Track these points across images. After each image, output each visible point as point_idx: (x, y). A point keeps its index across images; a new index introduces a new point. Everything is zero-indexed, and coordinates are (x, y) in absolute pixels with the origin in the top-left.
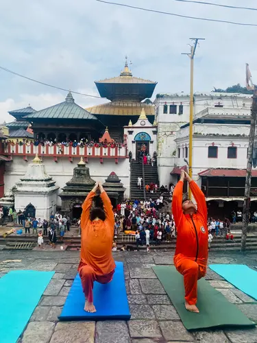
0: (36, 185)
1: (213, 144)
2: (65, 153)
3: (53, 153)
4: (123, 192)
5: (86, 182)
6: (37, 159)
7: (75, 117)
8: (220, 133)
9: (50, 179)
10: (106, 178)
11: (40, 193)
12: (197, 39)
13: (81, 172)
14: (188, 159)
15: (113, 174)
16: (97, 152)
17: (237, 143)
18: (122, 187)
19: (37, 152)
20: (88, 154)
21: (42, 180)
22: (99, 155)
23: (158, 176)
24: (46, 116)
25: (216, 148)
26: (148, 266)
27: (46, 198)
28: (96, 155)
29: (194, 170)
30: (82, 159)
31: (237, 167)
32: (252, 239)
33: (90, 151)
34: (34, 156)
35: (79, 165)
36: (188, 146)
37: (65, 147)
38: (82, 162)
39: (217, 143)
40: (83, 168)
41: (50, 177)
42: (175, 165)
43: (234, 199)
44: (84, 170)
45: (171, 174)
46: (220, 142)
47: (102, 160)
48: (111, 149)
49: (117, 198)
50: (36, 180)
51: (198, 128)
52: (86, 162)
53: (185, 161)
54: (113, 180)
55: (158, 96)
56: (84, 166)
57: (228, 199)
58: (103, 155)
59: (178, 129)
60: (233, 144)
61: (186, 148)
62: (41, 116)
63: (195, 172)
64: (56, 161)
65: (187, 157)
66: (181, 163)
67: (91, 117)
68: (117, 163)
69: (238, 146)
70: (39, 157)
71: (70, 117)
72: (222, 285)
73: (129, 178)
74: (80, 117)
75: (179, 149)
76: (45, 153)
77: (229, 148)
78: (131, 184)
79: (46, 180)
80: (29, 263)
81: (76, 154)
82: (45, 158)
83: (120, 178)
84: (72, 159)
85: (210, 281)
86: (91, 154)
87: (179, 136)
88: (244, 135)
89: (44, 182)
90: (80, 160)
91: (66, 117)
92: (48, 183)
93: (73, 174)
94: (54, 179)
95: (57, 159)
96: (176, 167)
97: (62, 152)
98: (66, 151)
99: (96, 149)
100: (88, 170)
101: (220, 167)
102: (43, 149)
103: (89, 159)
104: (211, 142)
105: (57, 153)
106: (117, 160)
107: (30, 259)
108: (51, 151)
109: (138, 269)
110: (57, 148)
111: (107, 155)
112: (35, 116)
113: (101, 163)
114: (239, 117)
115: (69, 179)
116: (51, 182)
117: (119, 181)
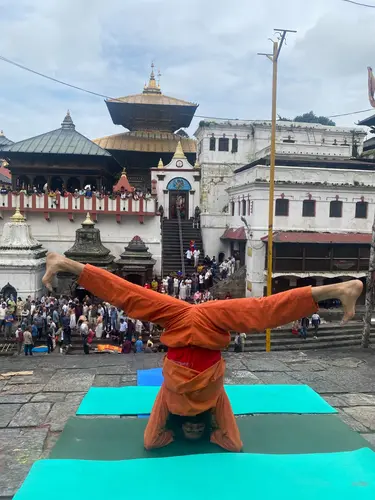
0: (18, 256)
1: (283, 195)
2: (62, 207)
3: (42, 207)
4: (152, 266)
5: (95, 251)
6: (18, 215)
7: (77, 152)
8: (293, 180)
9: (39, 247)
10: (127, 245)
11: (24, 268)
12: (285, 32)
13: (88, 236)
14: (246, 217)
15: (137, 238)
16: (112, 206)
17: (316, 195)
18: (149, 258)
19: (18, 205)
20: (98, 209)
21: (27, 248)
22: (115, 209)
23: (201, 242)
24: (31, 150)
25: (287, 201)
26: (241, 374)
27: (33, 275)
28: (110, 209)
29: (255, 233)
30: (88, 215)
31: (317, 230)
32: (336, 331)
33: (100, 204)
34: (13, 211)
35: (84, 225)
36: (246, 199)
37: (62, 198)
38: (88, 221)
39: (289, 194)
40: (91, 230)
41: (39, 243)
42: (227, 227)
43: (312, 275)
44: (93, 233)
45: (221, 239)
46: (293, 194)
47: (120, 218)
48: (133, 202)
49: (143, 274)
50: (17, 248)
51: (262, 173)
52: (95, 221)
53: (243, 220)
54: (137, 247)
55: (202, 125)
56: (91, 226)
57: (303, 275)
58: (122, 209)
59: (231, 174)
60: (310, 196)
61: (244, 201)
62: (23, 149)
63: (258, 236)
64: (48, 220)
65: (244, 214)
66: (236, 223)
67: (101, 153)
68: (142, 223)
69: (317, 199)
70: (22, 212)
71: (70, 151)
72: (369, 401)
73: (161, 245)
74: (85, 152)
75: (233, 204)
76: (30, 206)
77: (305, 202)
78: (163, 253)
79: (32, 249)
80: (48, 376)
81: (78, 208)
82: (30, 214)
83: (147, 246)
84: (72, 216)
85: (347, 395)
86: (103, 209)
87: (233, 184)
88: (325, 183)
89: (29, 251)
90: (85, 218)
91: (62, 151)
92: (37, 252)
93: (74, 239)
94: (46, 246)
95: (50, 215)
96: (228, 230)
97: (58, 205)
98: (64, 203)
99: (110, 201)
100: (98, 233)
101: (293, 229)
102: (28, 201)
103: (99, 216)
104: (279, 193)
105: (50, 207)
106: (142, 218)
107: (47, 369)
108: (40, 203)
109: (228, 380)
110: (49, 199)
111: (127, 210)
112: (14, 150)
113: (118, 222)
114: (318, 157)
115: (68, 247)
116: (42, 251)
117: (146, 250)
